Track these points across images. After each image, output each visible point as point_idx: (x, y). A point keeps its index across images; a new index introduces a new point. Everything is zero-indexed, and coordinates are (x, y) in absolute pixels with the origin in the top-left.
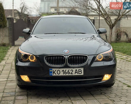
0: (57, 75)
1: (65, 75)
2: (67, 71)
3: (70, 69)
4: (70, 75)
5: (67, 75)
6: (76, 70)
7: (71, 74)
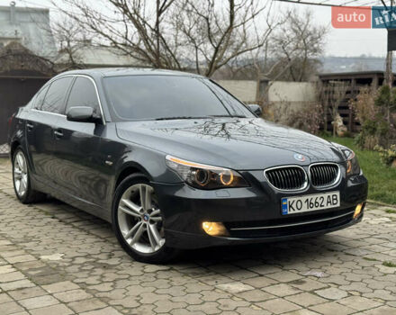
0: (297, 211)
1: (310, 210)
2: (313, 201)
3: (319, 196)
4: (319, 208)
5: (314, 209)
6: (329, 197)
7: (321, 206)
